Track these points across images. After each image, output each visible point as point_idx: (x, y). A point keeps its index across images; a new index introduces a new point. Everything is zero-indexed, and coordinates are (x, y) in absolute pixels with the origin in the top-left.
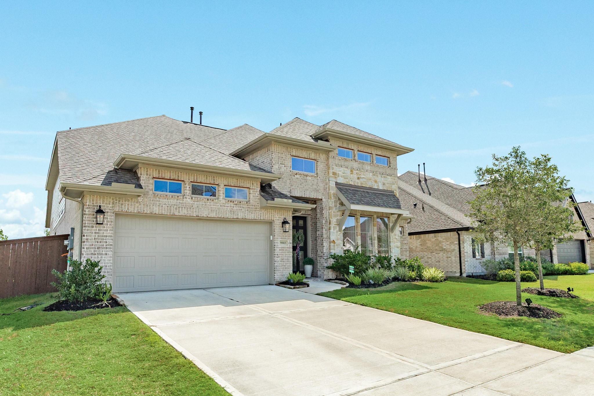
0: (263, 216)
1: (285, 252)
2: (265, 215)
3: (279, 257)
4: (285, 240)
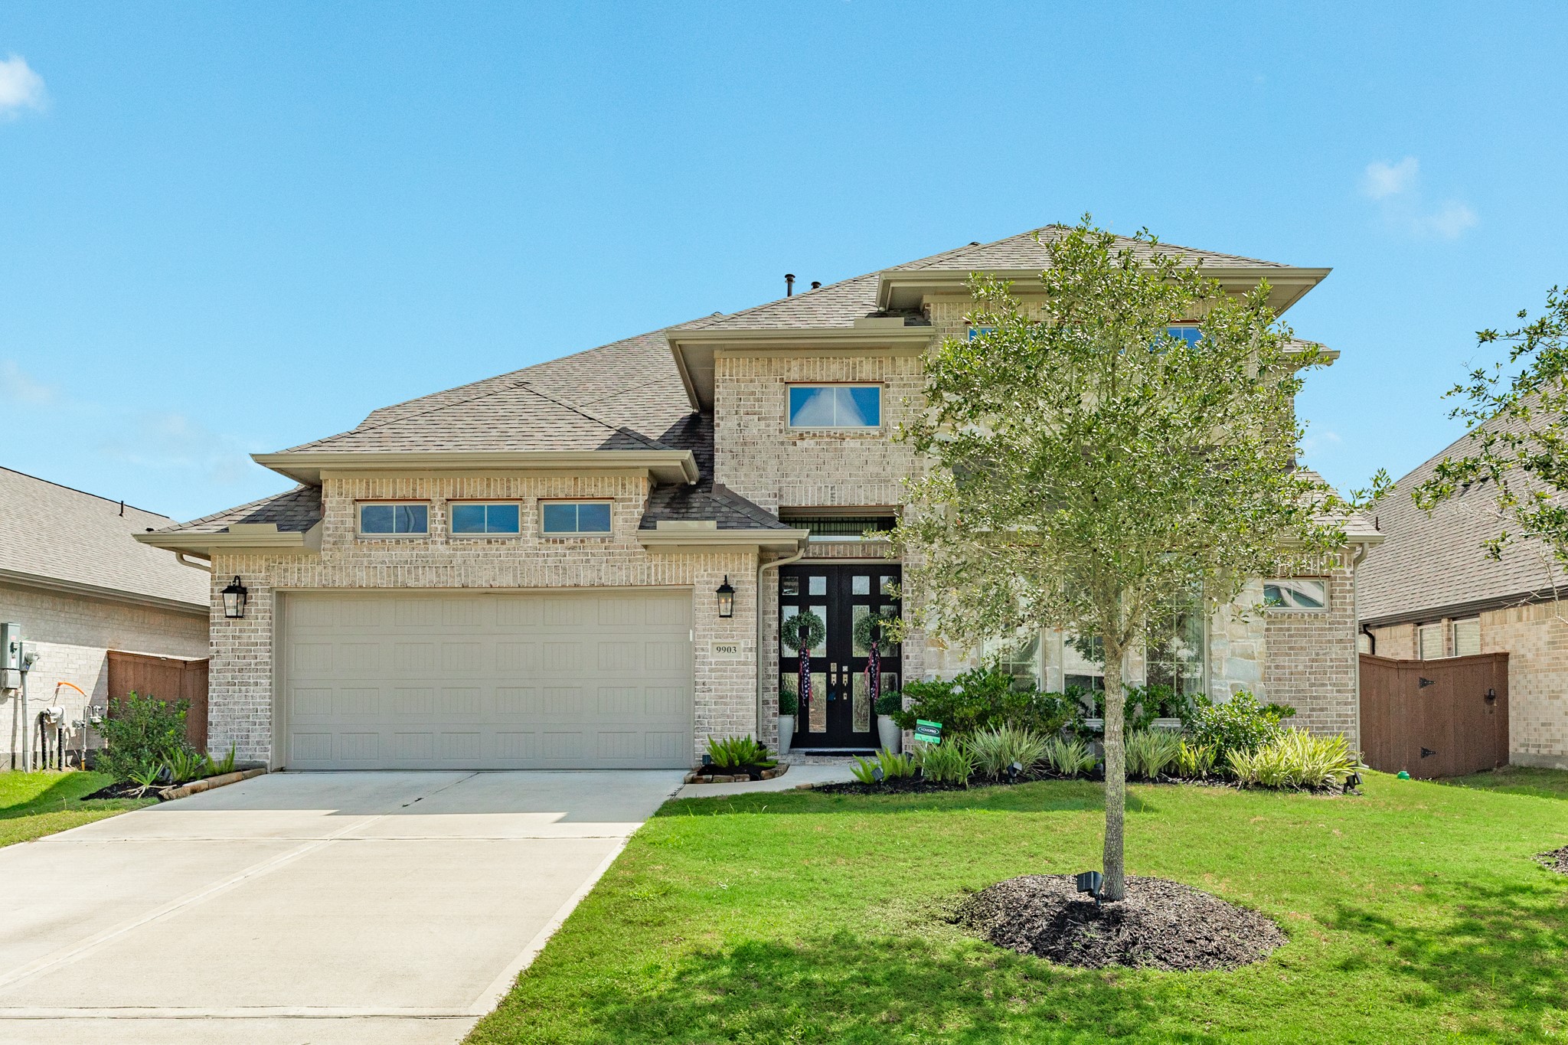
0: (656, 575)
1: (731, 677)
2: (664, 572)
3: (710, 690)
4: (731, 640)
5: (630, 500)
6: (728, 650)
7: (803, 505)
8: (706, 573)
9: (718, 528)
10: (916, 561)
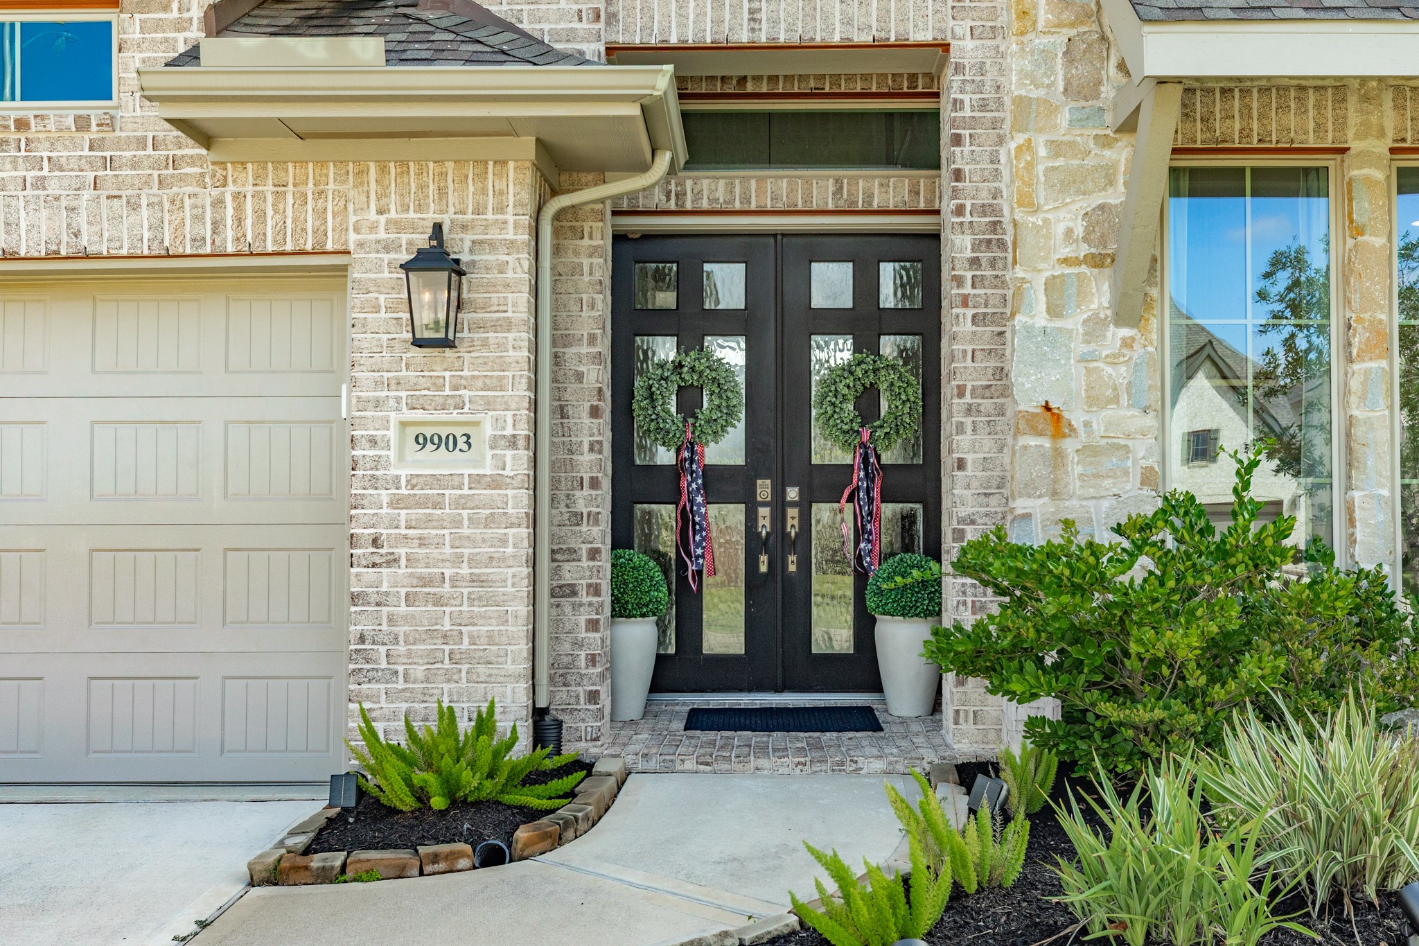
0: (239, 221)
1: (457, 523)
2: (261, 215)
3: (393, 561)
4: (455, 415)
6: (446, 442)
7: (674, 40)
8: (383, 218)
9: (387, 60)
10: (984, 198)
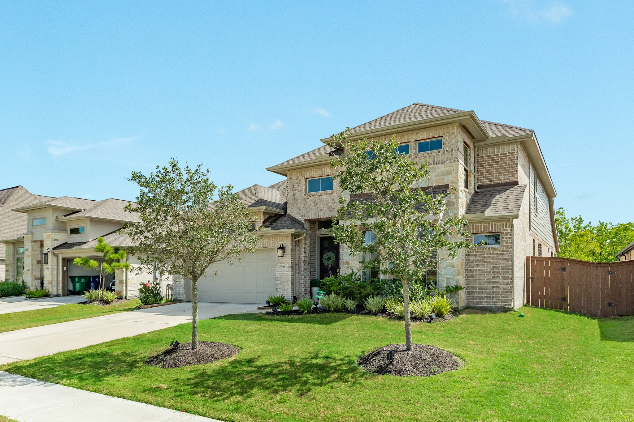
1: (285, 276)
2: (267, 243)
3: (279, 280)
4: (284, 264)
5: (259, 221)
6: (284, 267)
8: (278, 243)
9: (271, 229)
